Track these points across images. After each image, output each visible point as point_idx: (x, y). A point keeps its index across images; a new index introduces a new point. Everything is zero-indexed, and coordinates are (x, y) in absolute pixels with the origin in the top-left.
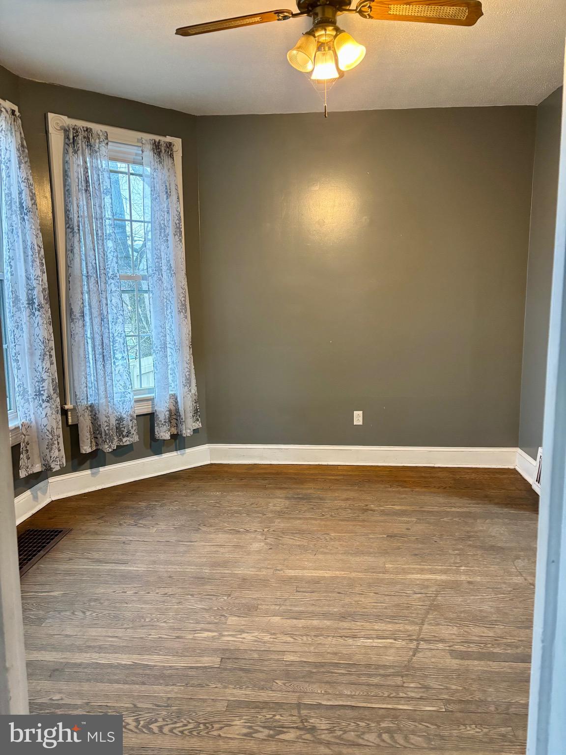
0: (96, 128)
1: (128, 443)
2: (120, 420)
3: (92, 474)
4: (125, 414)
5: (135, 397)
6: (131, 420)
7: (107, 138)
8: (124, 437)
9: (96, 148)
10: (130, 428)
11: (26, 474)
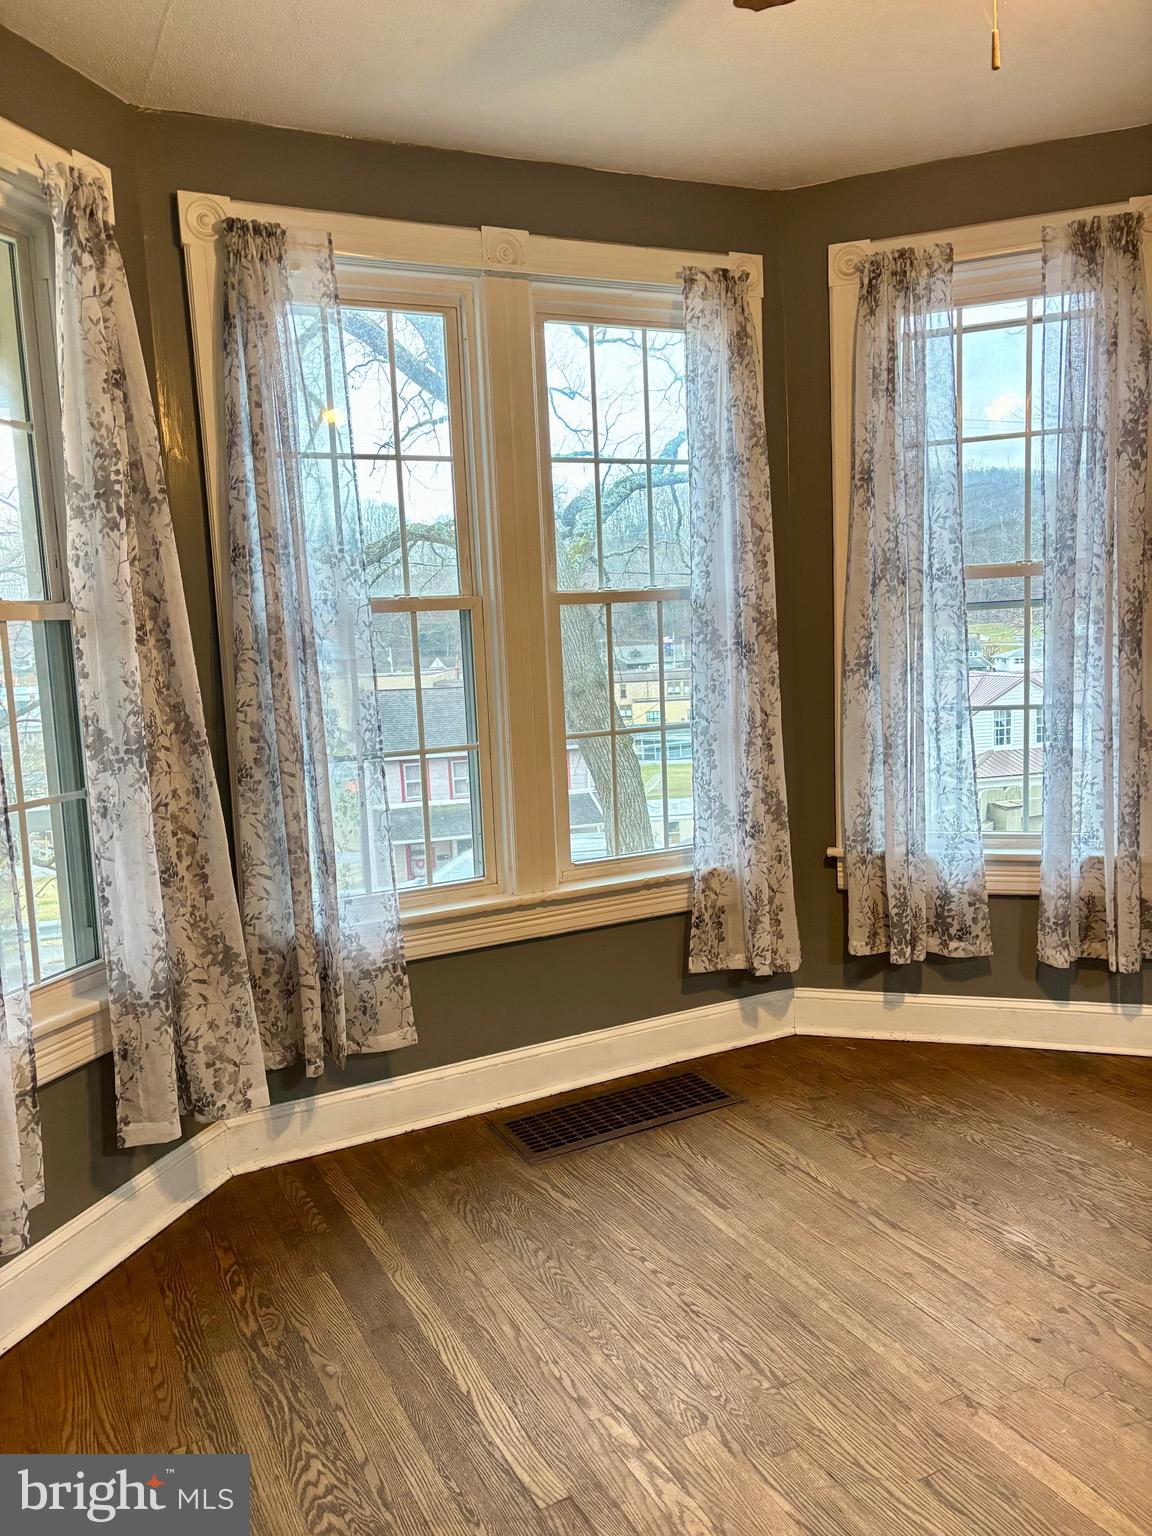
0: (923, 243)
1: (961, 954)
2: (945, 897)
3: (886, 1002)
4: (954, 886)
5: (985, 852)
6: (971, 904)
7: (950, 258)
8: (951, 940)
9: (920, 290)
10: (969, 922)
11: (711, 968)
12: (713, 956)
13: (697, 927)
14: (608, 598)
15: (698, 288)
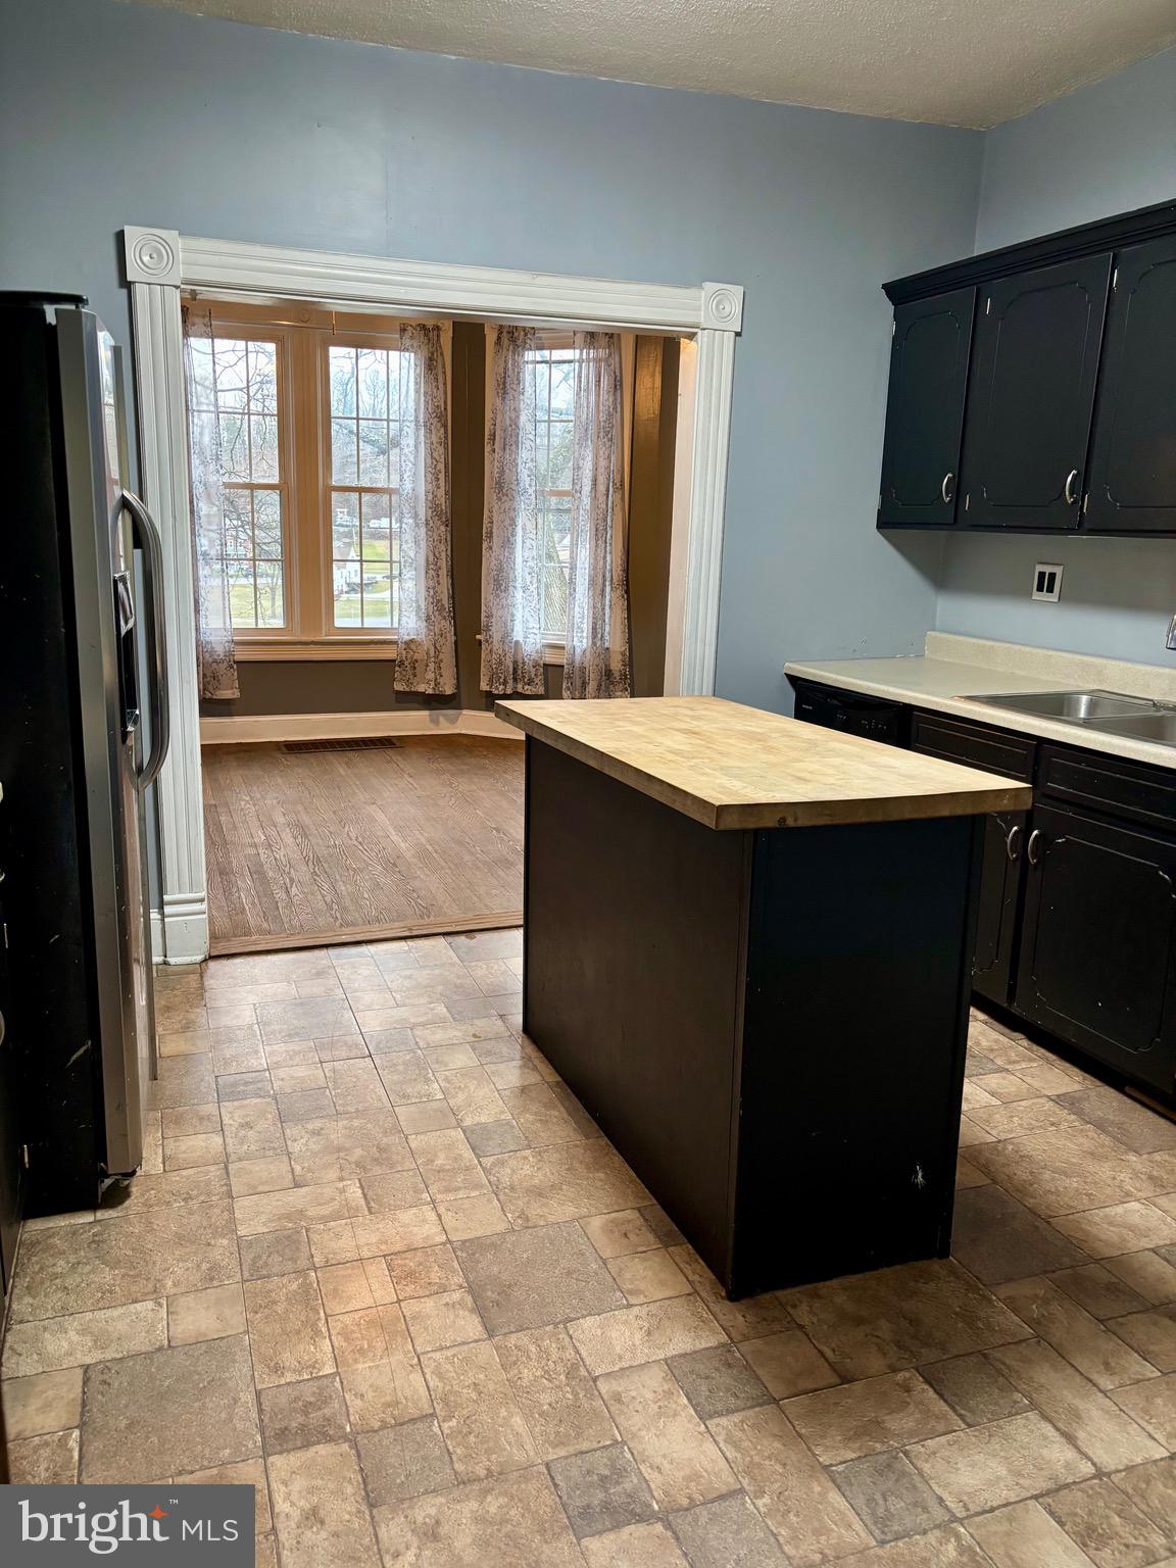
1: (529, 692)
2: (522, 662)
4: (526, 657)
5: (542, 640)
8: (524, 684)
9: (519, 342)
10: (533, 676)
11: (407, 689)
12: (408, 682)
13: (399, 666)
14: (361, 490)
15: (408, 334)
